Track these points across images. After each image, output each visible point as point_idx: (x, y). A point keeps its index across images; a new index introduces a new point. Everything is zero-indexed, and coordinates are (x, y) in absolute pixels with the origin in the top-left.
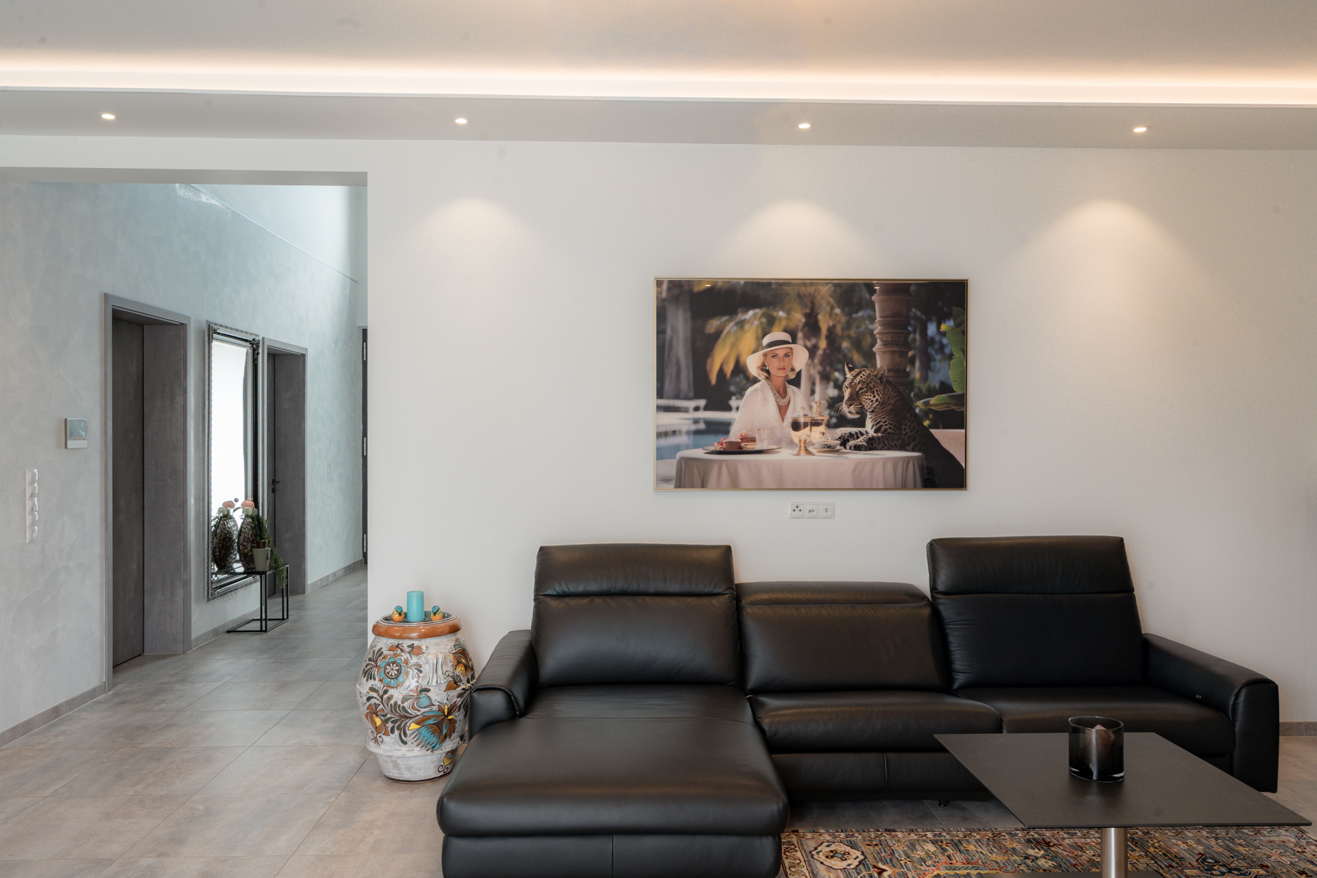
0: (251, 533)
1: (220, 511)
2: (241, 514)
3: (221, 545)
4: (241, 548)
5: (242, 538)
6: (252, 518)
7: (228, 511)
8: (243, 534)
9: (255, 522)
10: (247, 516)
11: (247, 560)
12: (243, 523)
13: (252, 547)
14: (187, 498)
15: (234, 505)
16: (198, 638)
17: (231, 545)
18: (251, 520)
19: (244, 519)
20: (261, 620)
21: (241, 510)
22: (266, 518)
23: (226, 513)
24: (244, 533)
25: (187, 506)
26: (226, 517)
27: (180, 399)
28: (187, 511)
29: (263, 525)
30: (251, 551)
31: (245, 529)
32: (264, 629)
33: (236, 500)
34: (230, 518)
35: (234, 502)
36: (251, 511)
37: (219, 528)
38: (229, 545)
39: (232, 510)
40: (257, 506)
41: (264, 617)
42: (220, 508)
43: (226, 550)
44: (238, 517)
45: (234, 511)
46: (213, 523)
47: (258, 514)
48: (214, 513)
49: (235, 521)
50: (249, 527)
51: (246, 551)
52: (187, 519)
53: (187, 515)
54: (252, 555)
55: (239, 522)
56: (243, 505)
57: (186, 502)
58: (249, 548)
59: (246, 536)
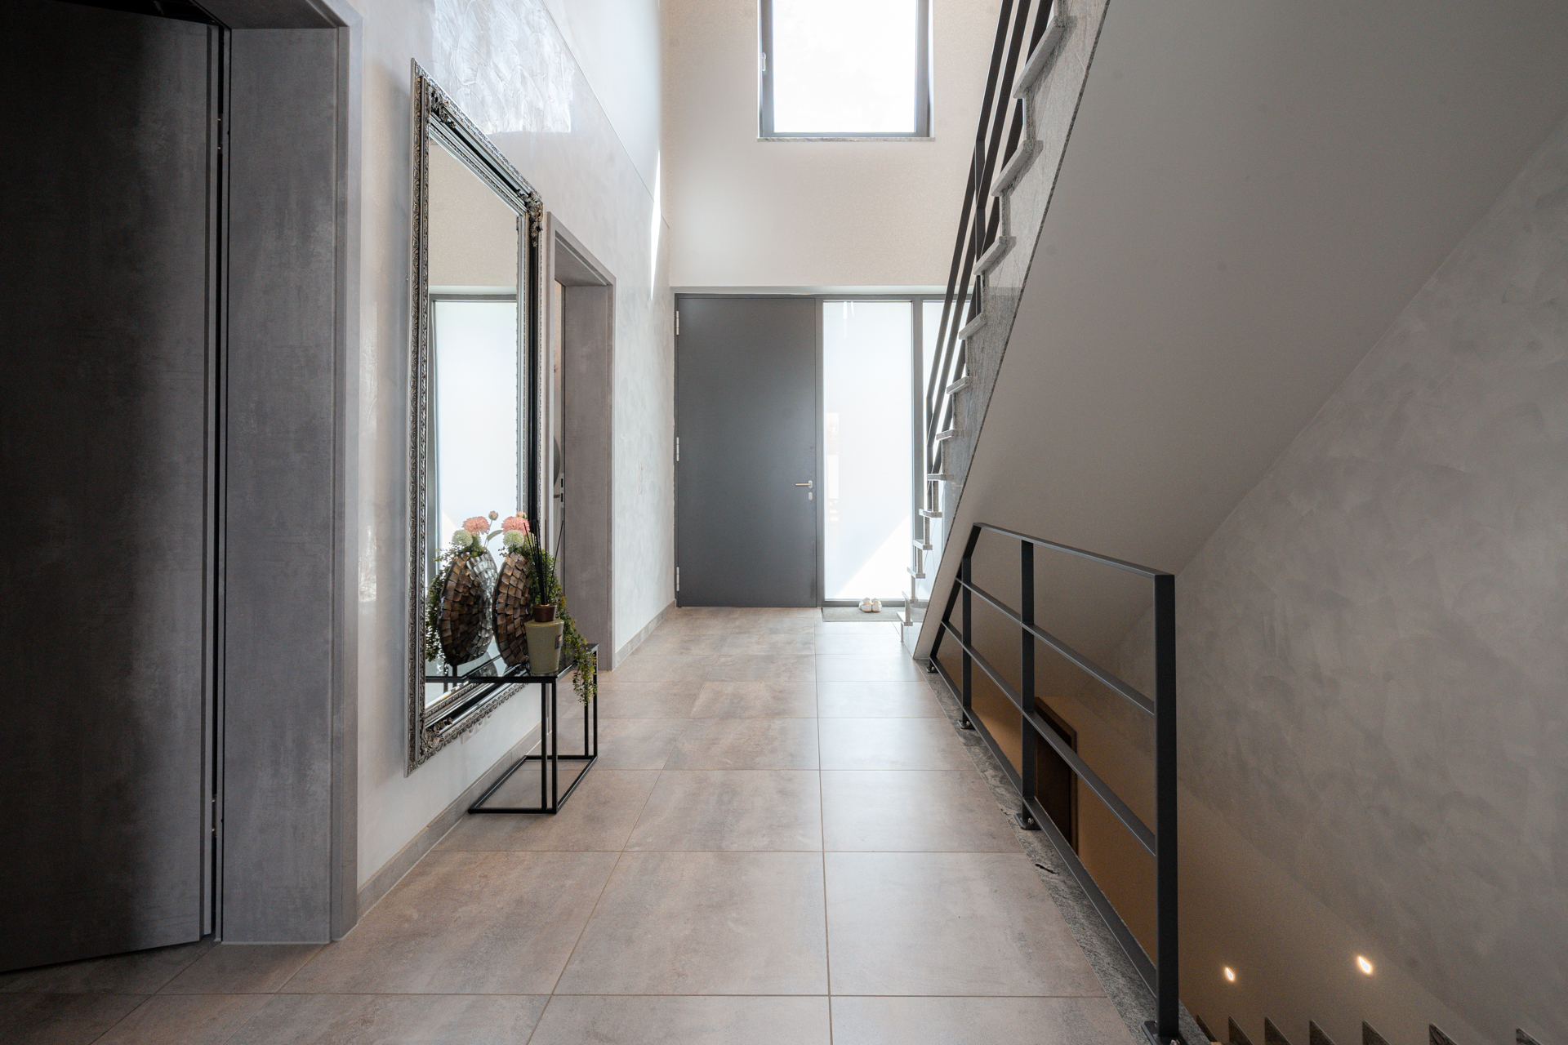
0: (521, 586)
1: (456, 539)
2: (502, 545)
3: (455, 615)
4: (499, 622)
5: (501, 600)
6: (525, 553)
7: (475, 540)
8: (503, 590)
9: (533, 562)
10: (514, 550)
11: (514, 647)
12: (505, 565)
13: (526, 618)
14: (342, 505)
15: (488, 527)
16: (377, 882)
17: (482, 612)
18: (522, 558)
19: (509, 555)
20: (542, 758)
21: (501, 536)
22: (551, 553)
23: (470, 542)
24: (508, 586)
25: (342, 527)
26: (473, 550)
27: (326, 230)
28: (342, 540)
29: (547, 567)
30: (522, 626)
31: (509, 577)
32: (550, 805)
33: (493, 517)
34: (480, 554)
35: (489, 521)
36: (521, 537)
37: (453, 574)
38: (475, 611)
39: (483, 537)
40: (534, 527)
41: (549, 752)
42: (457, 533)
43: (469, 623)
44: (497, 550)
45: (489, 538)
46: (444, 564)
47: (538, 544)
48: (447, 544)
49: (491, 560)
50: (518, 574)
51: (510, 627)
52: (342, 564)
53: (342, 552)
54: (524, 635)
55: (499, 561)
56: (506, 527)
57: (342, 515)
58: (517, 622)
59: (511, 593)
